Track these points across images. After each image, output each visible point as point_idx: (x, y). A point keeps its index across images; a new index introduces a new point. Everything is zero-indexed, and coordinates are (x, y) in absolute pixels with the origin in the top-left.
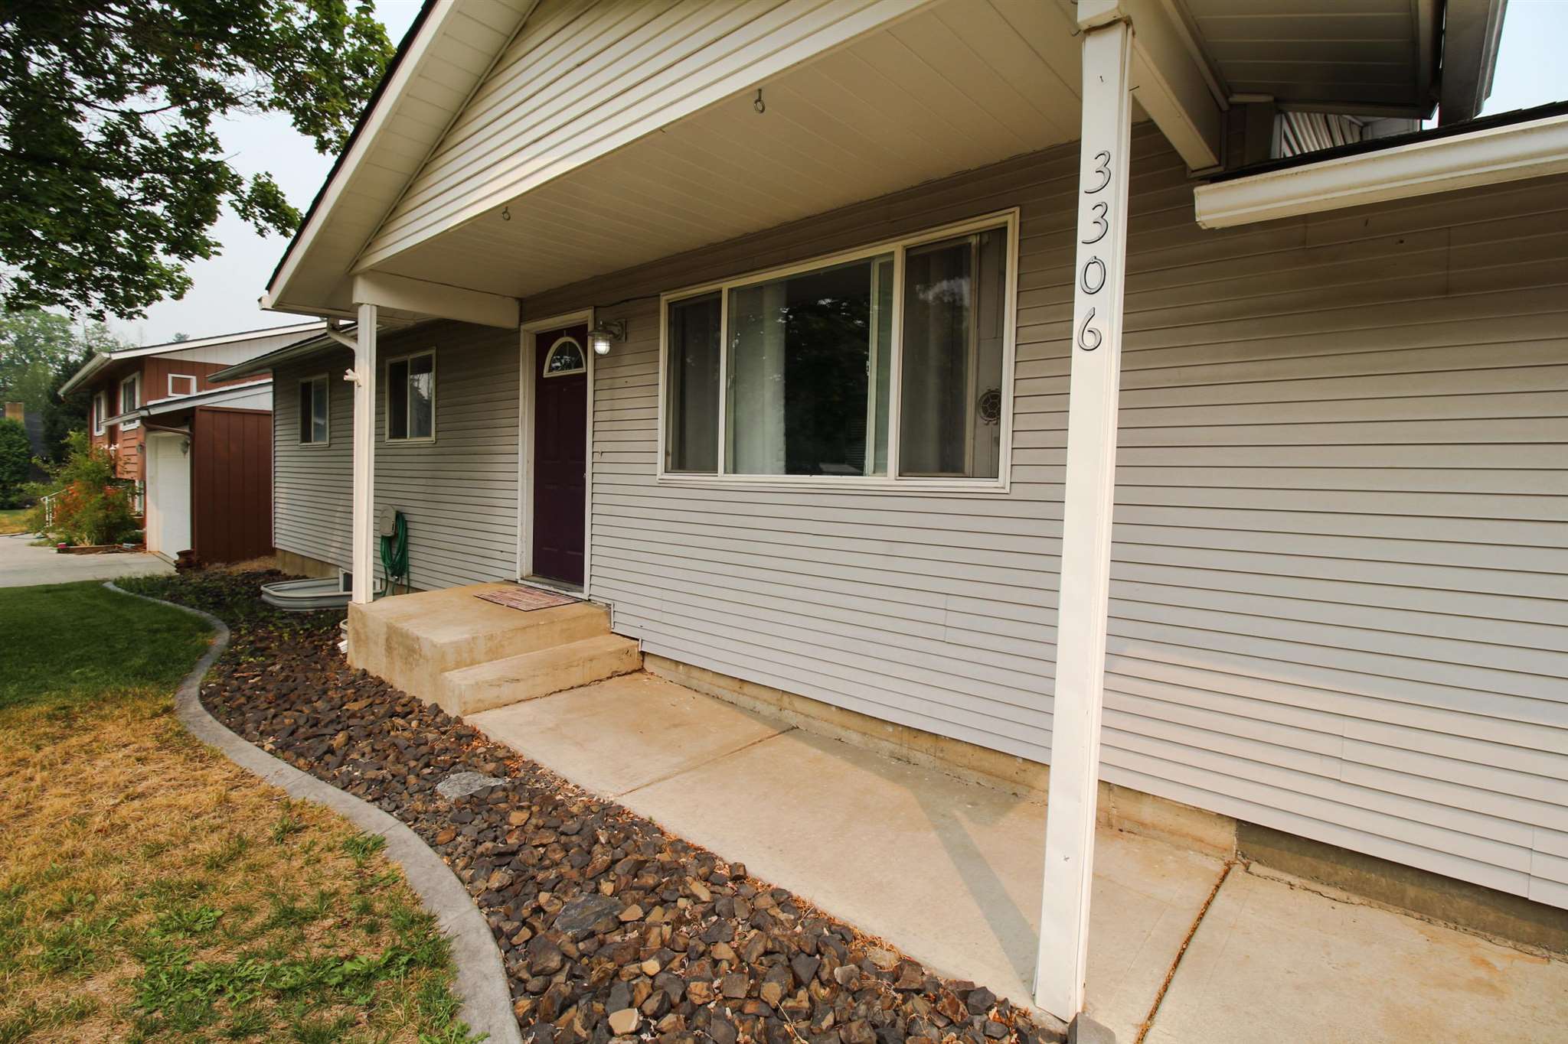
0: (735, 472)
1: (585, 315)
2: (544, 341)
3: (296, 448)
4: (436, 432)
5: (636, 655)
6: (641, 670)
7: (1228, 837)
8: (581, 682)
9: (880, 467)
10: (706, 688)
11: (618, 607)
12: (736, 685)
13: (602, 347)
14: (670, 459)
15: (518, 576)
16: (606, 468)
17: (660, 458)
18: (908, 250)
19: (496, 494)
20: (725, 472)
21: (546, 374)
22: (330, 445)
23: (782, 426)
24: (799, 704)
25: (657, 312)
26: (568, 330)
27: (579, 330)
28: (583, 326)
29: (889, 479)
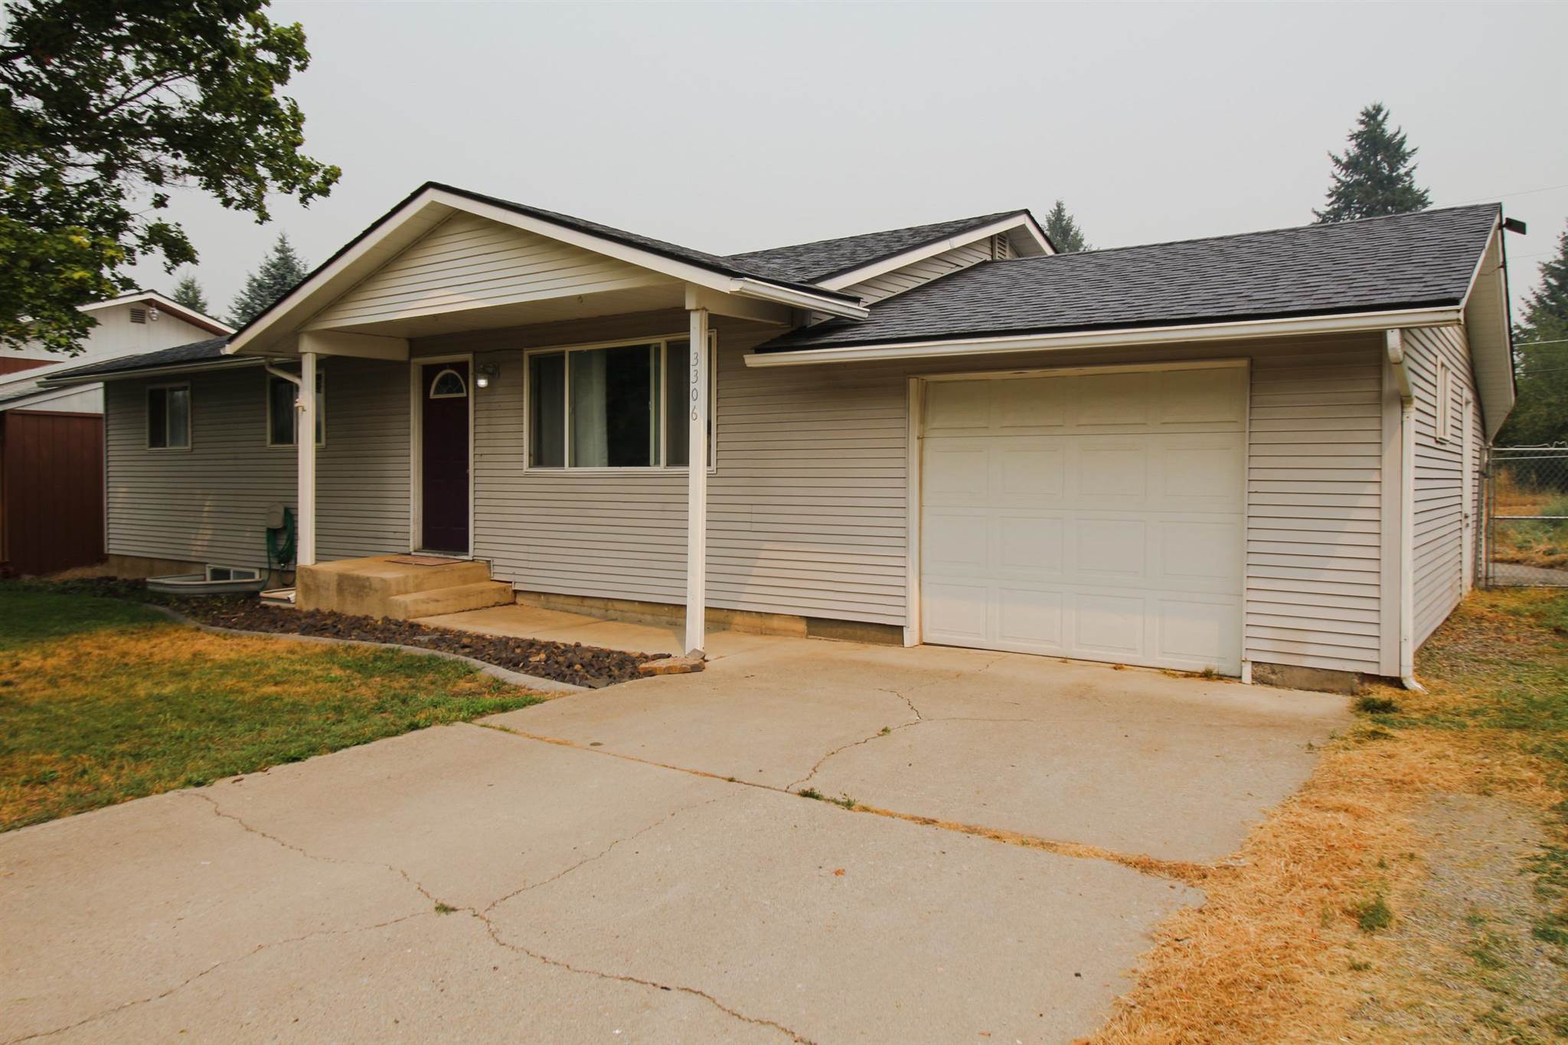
0: (576, 466)
1: (468, 357)
2: (429, 372)
3: (143, 452)
4: (327, 438)
5: (510, 593)
6: (514, 603)
7: (802, 626)
8: (475, 607)
9: (657, 462)
10: (560, 606)
11: (497, 562)
12: (578, 601)
13: (482, 383)
14: (532, 458)
15: (411, 549)
16: (485, 465)
17: (526, 458)
18: (668, 343)
19: (391, 487)
20: (570, 466)
21: (432, 396)
22: (192, 450)
23: (605, 437)
24: (618, 605)
25: (521, 361)
26: (452, 365)
27: (462, 367)
28: (466, 364)
29: (661, 468)
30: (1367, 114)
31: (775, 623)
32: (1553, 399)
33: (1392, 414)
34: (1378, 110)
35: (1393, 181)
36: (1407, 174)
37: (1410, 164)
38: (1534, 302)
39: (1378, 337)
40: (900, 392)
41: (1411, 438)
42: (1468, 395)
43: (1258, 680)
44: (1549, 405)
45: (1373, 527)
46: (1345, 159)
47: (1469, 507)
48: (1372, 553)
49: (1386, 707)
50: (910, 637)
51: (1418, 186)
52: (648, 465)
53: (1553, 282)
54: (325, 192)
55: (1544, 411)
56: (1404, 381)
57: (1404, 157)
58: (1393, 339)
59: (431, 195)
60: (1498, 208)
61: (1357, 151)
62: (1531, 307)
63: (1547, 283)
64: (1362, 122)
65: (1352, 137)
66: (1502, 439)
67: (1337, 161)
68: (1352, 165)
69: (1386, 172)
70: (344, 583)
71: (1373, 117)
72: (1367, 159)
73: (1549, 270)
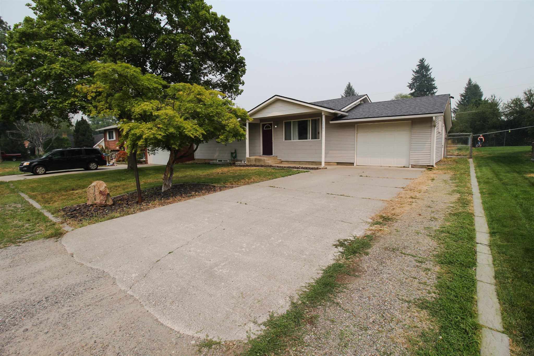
0: (293, 140)
1: (272, 122)
2: (263, 125)
5: (281, 161)
6: (282, 163)
7: (336, 164)
10: (290, 163)
11: (278, 156)
12: (294, 162)
13: (276, 127)
14: (285, 139)
15: (261, 155)
16: (276, 140)
18: (311, 120)
21: (264, 129)
23: (298, 135)
25: (283, 123)
26: (268, 124)
27: (271, 124)
28: (272, 123)
29: (310, 140)
30: (421, 60)
31: (331, 164)
32: (461, 125)
33: (433, 129)
34: (423, 59)
35: (426, 76)
36: (430, 74)
37: (430, 72)
38: (458, 103)
39: (432, 118)
40: (354, 126)
41: (436, 132)
42: (444, 125)
43: (412, 167)
44: (460, 126)
45: (430, 144)
46: (415, 71)
47: (443, 144)
48: (430, 148)
49: (431, 169)
50: (355, 164)
51: (432, 77)
52: (307, 139)
53: (463, 98)
54: (240, 94)
55: (459, 128)
56: (435, 123)
57: (429, 70)
58: (434, 118)
59: (276, 97)
60: (449, 95)
61: (418, 69)
62: (458, 104)
63: (461, 98)
64: (420, 62)
65: (417, 66)
66: (449, 132)
67: (414, 71)
68: (417, 72)
69: (425, 74)
70: (256, 160)
71: (422, 61)
72: (421, 71)
73: (462, 95)
